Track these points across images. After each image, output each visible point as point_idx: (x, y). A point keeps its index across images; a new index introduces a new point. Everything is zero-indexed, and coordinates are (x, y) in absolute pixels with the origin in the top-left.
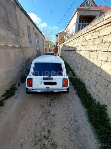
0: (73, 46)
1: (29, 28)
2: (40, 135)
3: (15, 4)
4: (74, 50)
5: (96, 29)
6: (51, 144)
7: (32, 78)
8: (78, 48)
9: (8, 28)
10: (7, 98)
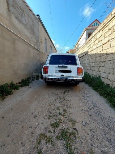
0: (85, 51)
1: (46, 39)
2: (55, 112)
3: (39, 21)
4: (86, 53)
5: (105, 26)
6: (68, 119)
7: (48, 66)
8: (89, 51)
9: (32, 33)
10: (22, 86)
